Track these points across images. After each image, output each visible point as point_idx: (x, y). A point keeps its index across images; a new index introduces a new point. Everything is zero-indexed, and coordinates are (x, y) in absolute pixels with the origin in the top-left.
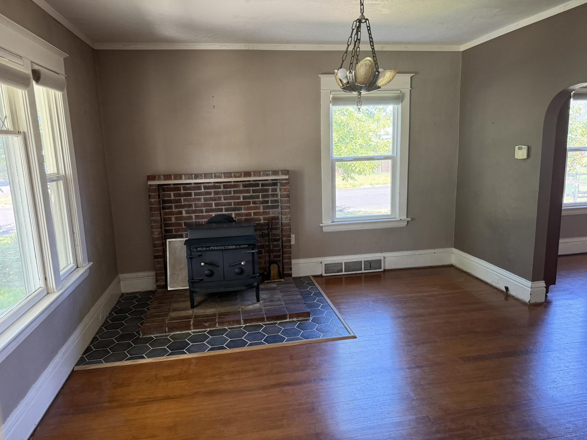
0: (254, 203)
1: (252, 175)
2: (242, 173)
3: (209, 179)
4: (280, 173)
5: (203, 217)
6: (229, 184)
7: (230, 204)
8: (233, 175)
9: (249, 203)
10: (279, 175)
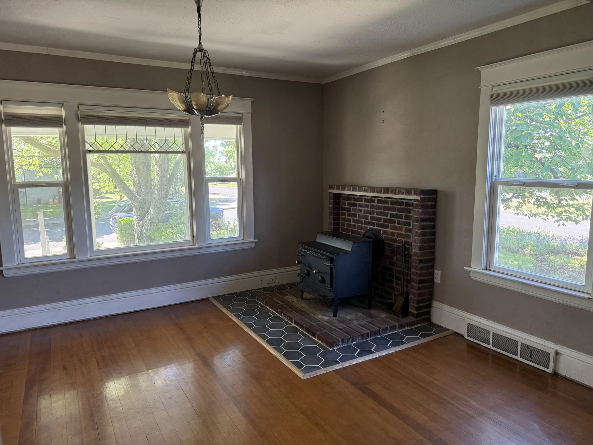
0: (399, 223)
1: (390, 192)
2: (382, 189)
3: (361, 192)
4: (413, 192)
5: (362, 228)
6: (381, 199)
7: (379, 220)
8: (376, 190)
9: (394, 222)
10: (411, 195)
